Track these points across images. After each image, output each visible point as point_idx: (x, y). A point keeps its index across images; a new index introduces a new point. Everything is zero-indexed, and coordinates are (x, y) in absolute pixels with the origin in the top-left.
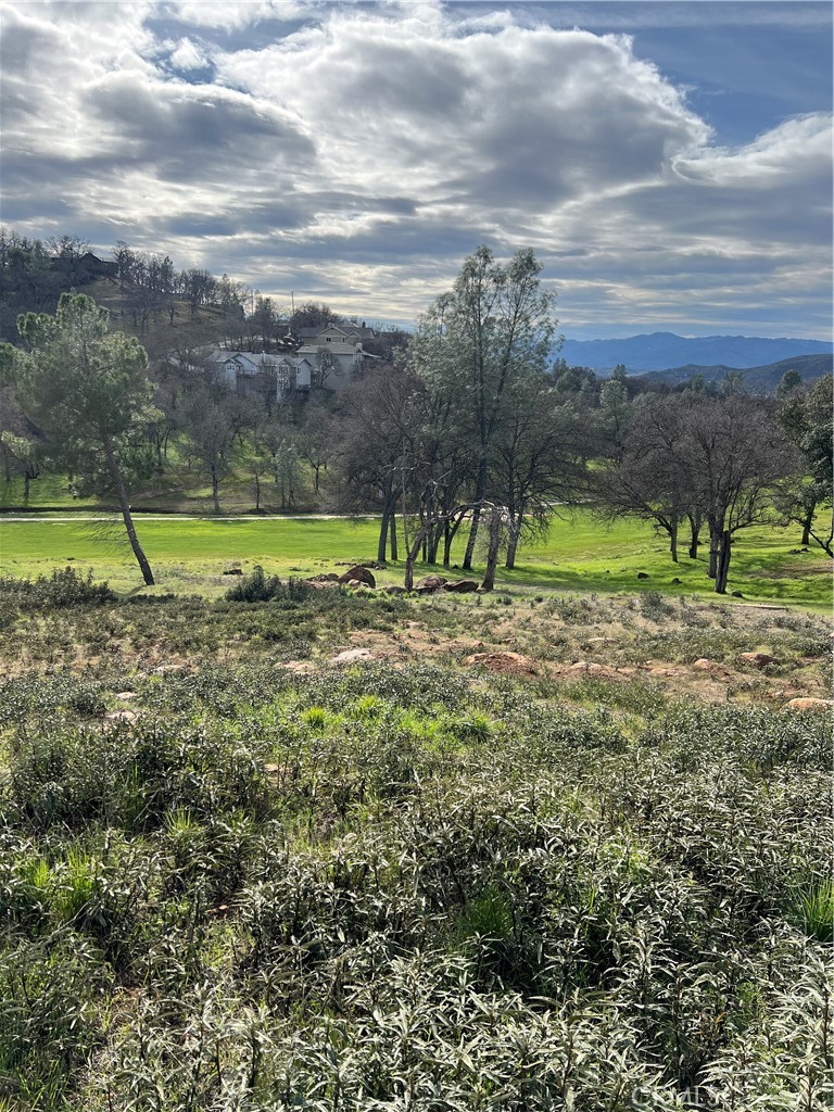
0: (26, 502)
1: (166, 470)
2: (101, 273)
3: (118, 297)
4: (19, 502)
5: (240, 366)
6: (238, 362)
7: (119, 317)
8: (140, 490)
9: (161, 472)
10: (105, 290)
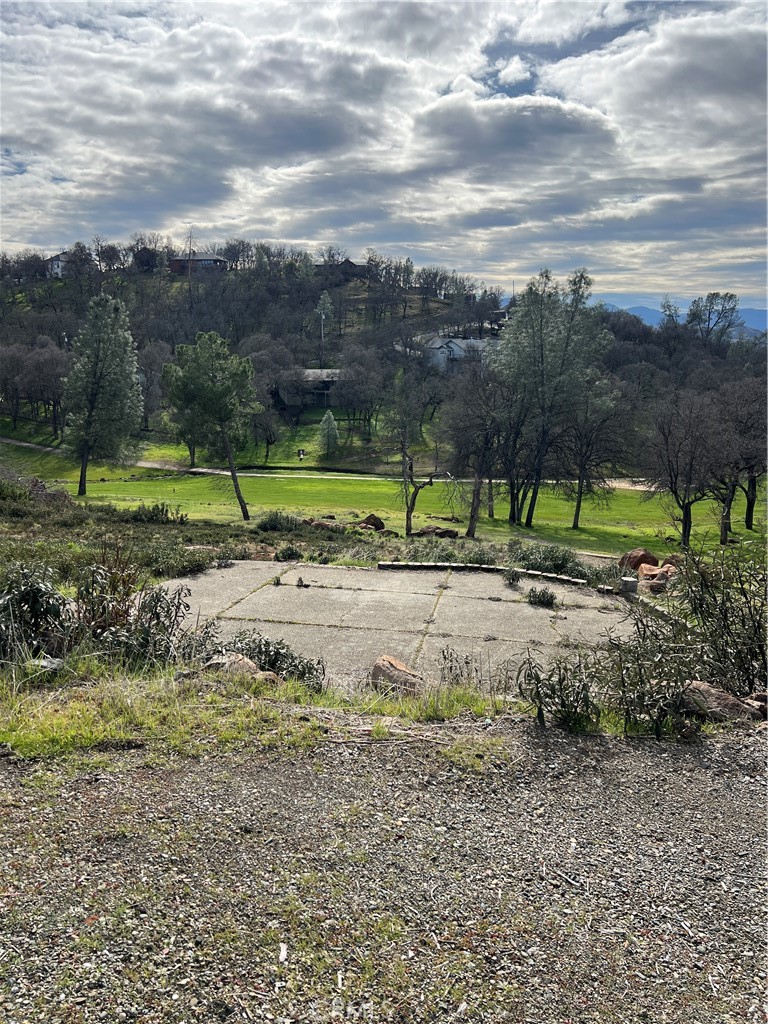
0: (266, 461)
1: (373, 439)
2: (355, 275)
3: (365, 295)
4: (260, 462)
5: (451, 350)
6: (449, 347)
7: (363, 312)
8: (350, 455)
9: (369, 441)
10: (356, 289)
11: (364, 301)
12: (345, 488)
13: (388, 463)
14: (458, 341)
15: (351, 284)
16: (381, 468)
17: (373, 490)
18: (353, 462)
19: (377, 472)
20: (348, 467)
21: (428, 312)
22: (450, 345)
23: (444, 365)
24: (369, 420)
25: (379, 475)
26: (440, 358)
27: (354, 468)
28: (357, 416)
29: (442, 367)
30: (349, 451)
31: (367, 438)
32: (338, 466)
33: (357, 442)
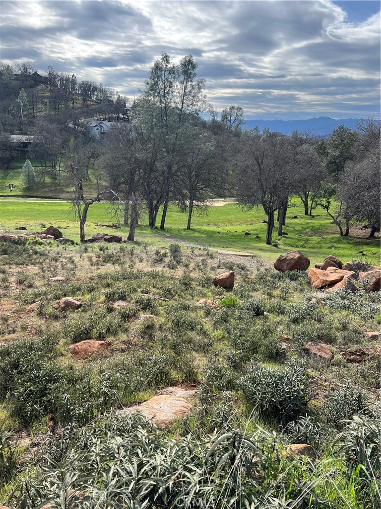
2: (41, 82)
3: (49, 94)
5: (102, 128)
6: (100, 125)
7: (48, 104)
8: (43, 187)
9: (55, 179)
10: (42, 90)
11: (48, 97)
12: (40, 208)
13: (68, 192)
14: (106, 123)
15: (39, 87)
16: (64, 195)
17: (59, 208)
18: (46, 192)
19: (61, 197)
20: (43, 195)
21: (87, 106)
22: (101, 125)
23: (98, 136)
24: (55, 167)
25: (63, 199)
26: (96, 132)
27: (46, 195)
28: (47, 164)
29: (98, 137)
30: (43, 185)
31: (54, 177)
32: (36, 194)
33: (48, 180)
